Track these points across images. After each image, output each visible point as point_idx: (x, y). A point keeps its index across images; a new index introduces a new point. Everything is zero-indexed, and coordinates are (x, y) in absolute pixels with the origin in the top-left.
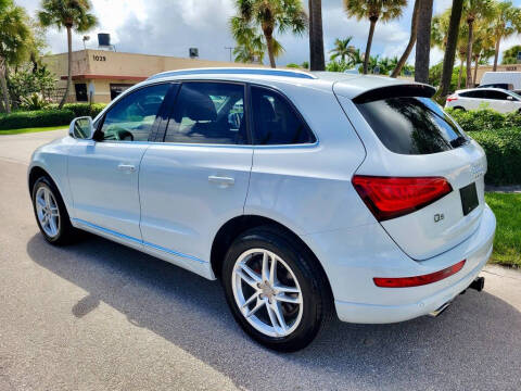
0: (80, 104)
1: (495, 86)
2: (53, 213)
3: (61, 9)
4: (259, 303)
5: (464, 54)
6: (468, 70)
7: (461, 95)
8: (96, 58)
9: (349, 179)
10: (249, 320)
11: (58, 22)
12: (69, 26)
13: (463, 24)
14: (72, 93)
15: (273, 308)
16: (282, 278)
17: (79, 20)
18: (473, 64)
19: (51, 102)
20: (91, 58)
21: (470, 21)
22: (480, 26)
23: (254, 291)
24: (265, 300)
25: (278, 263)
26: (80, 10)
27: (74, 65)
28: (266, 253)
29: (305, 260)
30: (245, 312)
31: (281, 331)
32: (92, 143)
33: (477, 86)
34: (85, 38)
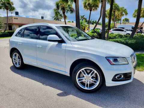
0: (10, 31)
1: (121, 28)
3: (5, 5)
5: (113, 20)
6: (114, 24)
7: (113, 30)
8: (15, 18)
11: (4, 8)
12: (7, 9)
13: (113, 12)
14: (8, 28)
17: (10, 8)
18: (115, 23)
19: (2, 31)
20: (13, 19)
21: (114, 12)
22: (117, 13)
26: (10, 5)
27: (9, 20)
33: (116, 28)
34: (12, 13)
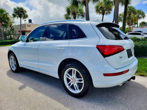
1: (138, 32)
2: (14, 63)
3: (19, 13)
4: (72, 84)
5: (129, 24)
6: (130, 28)
7: (128, 34)
8: (28, 26)
9: (96, 46)
10: (69, 89)
11: (18, 16)
12: (21, 17)
15: (76, 85)
16: (78, 76)
17: (23, 16)
19: (15, 38)
20: (26, 26)
21: (130, 15)
23: (70, 80)
24: (73, 83)
25: (77, 72)
26: (24, 13)
27: (22, 28)
28: (73, 69)
29: (84, 70)
30: (68, 87)
31: (78, 91)
32: (25, 43)
34: (25, 21)
